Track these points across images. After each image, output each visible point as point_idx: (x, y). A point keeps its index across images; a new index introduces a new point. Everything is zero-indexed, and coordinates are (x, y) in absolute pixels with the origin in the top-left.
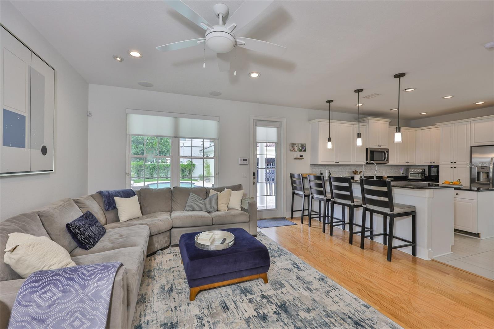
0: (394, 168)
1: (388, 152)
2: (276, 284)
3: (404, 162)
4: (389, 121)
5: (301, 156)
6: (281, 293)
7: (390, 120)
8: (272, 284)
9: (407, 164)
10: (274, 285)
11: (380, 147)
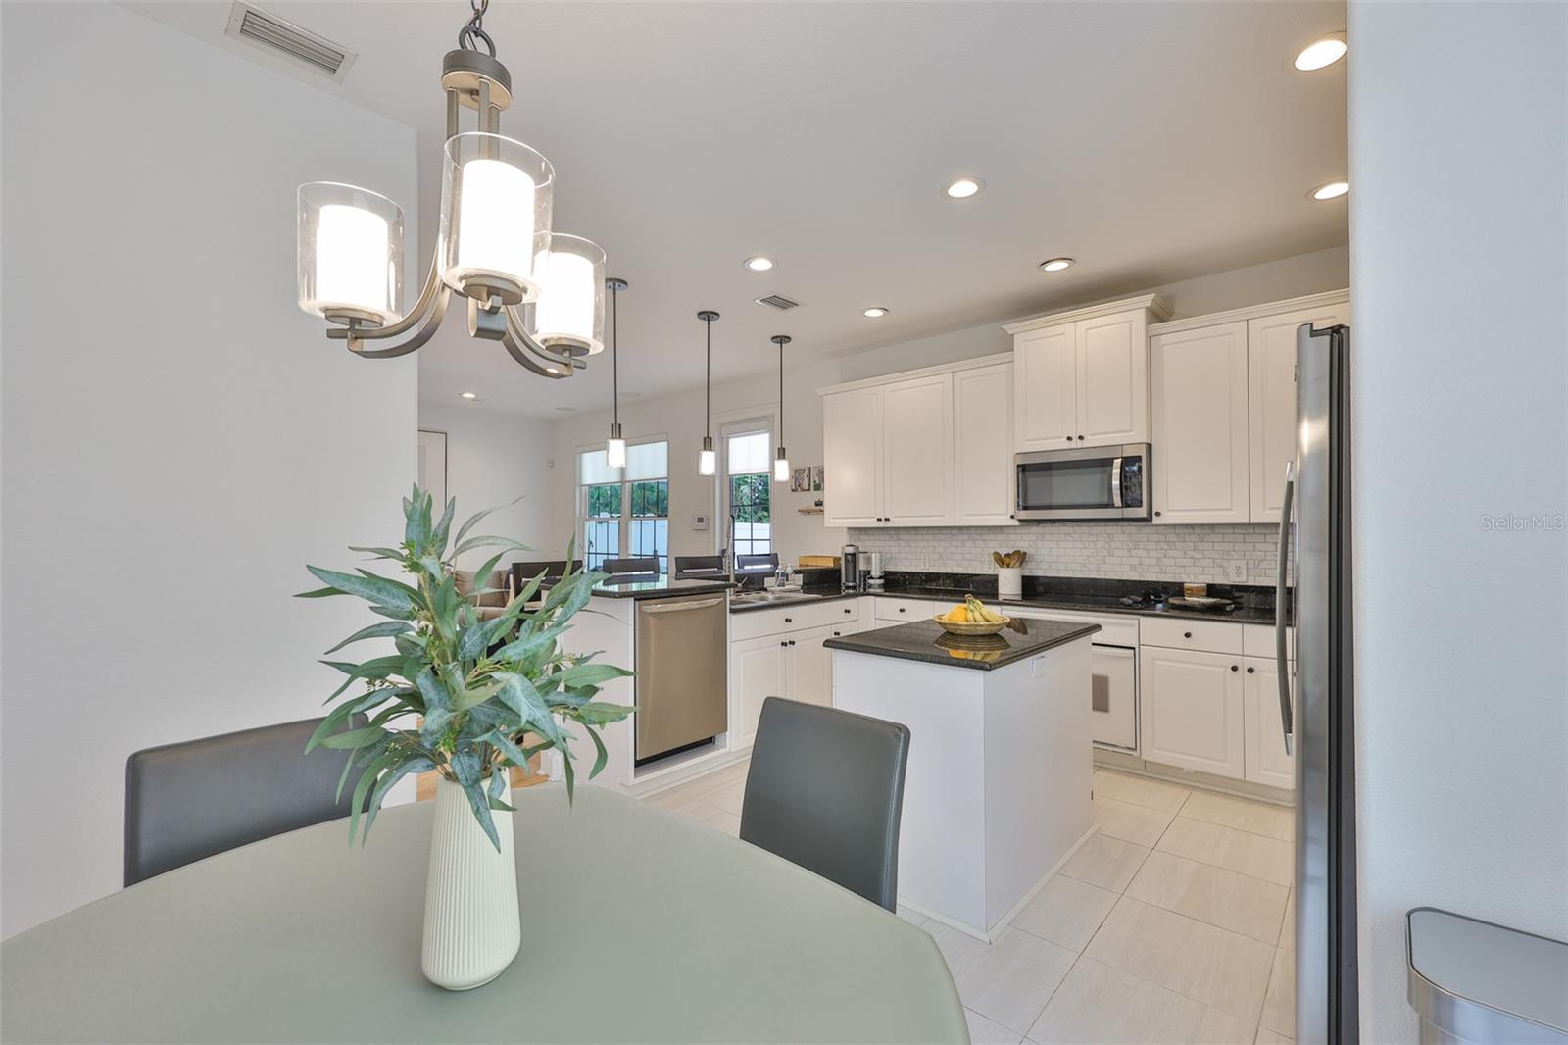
1: (1138, 460)
5: (819, 503)
11: (1085, 444)
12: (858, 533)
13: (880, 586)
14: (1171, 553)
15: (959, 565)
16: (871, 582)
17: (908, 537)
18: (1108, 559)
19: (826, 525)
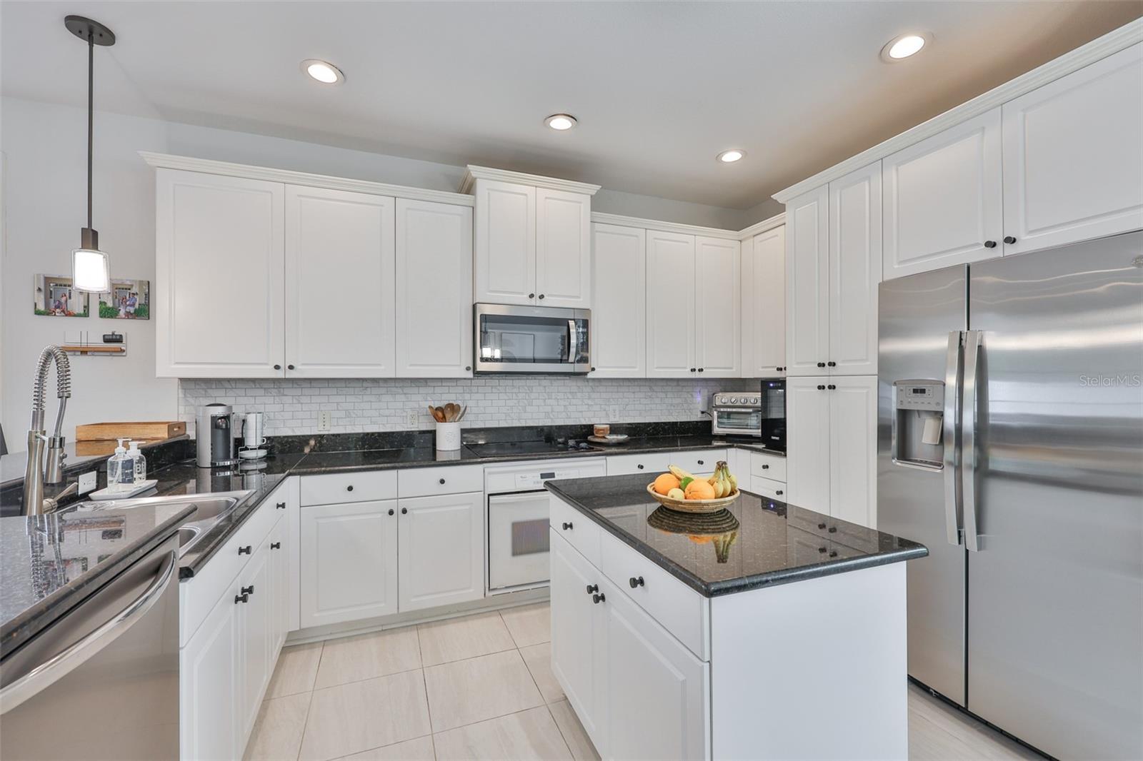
0: (666, 392)
1: (586, 324)
3: (685, 368)
4: (594, 193)
5: (114, 339)
7: (594, 189)
9: (697, 375)
11: (544, 303)
12: (203, 386)
13: (261, 459)
14: (574, 401)
15: (375, 423)
16: (247, 454)
17: (298, 392)
18: (529, 409)
19: (159, 374)
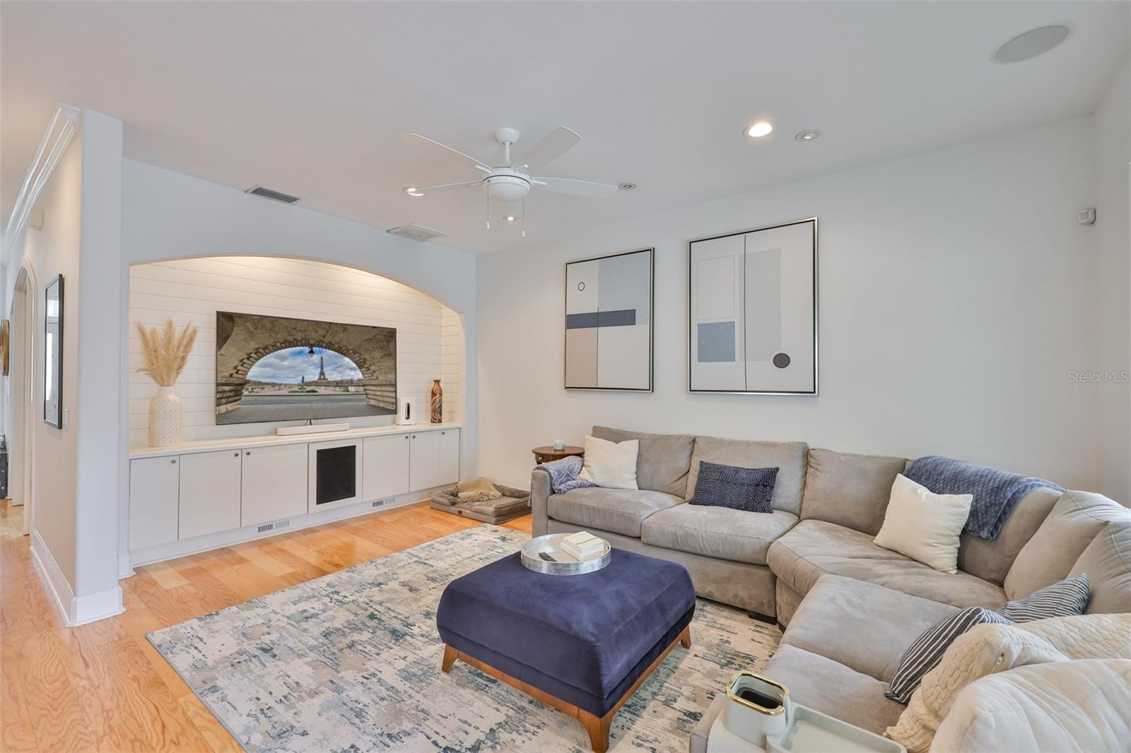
2: (421, 672)
6: (406, 657)
8: (431, 671)
10: (426, 668)
